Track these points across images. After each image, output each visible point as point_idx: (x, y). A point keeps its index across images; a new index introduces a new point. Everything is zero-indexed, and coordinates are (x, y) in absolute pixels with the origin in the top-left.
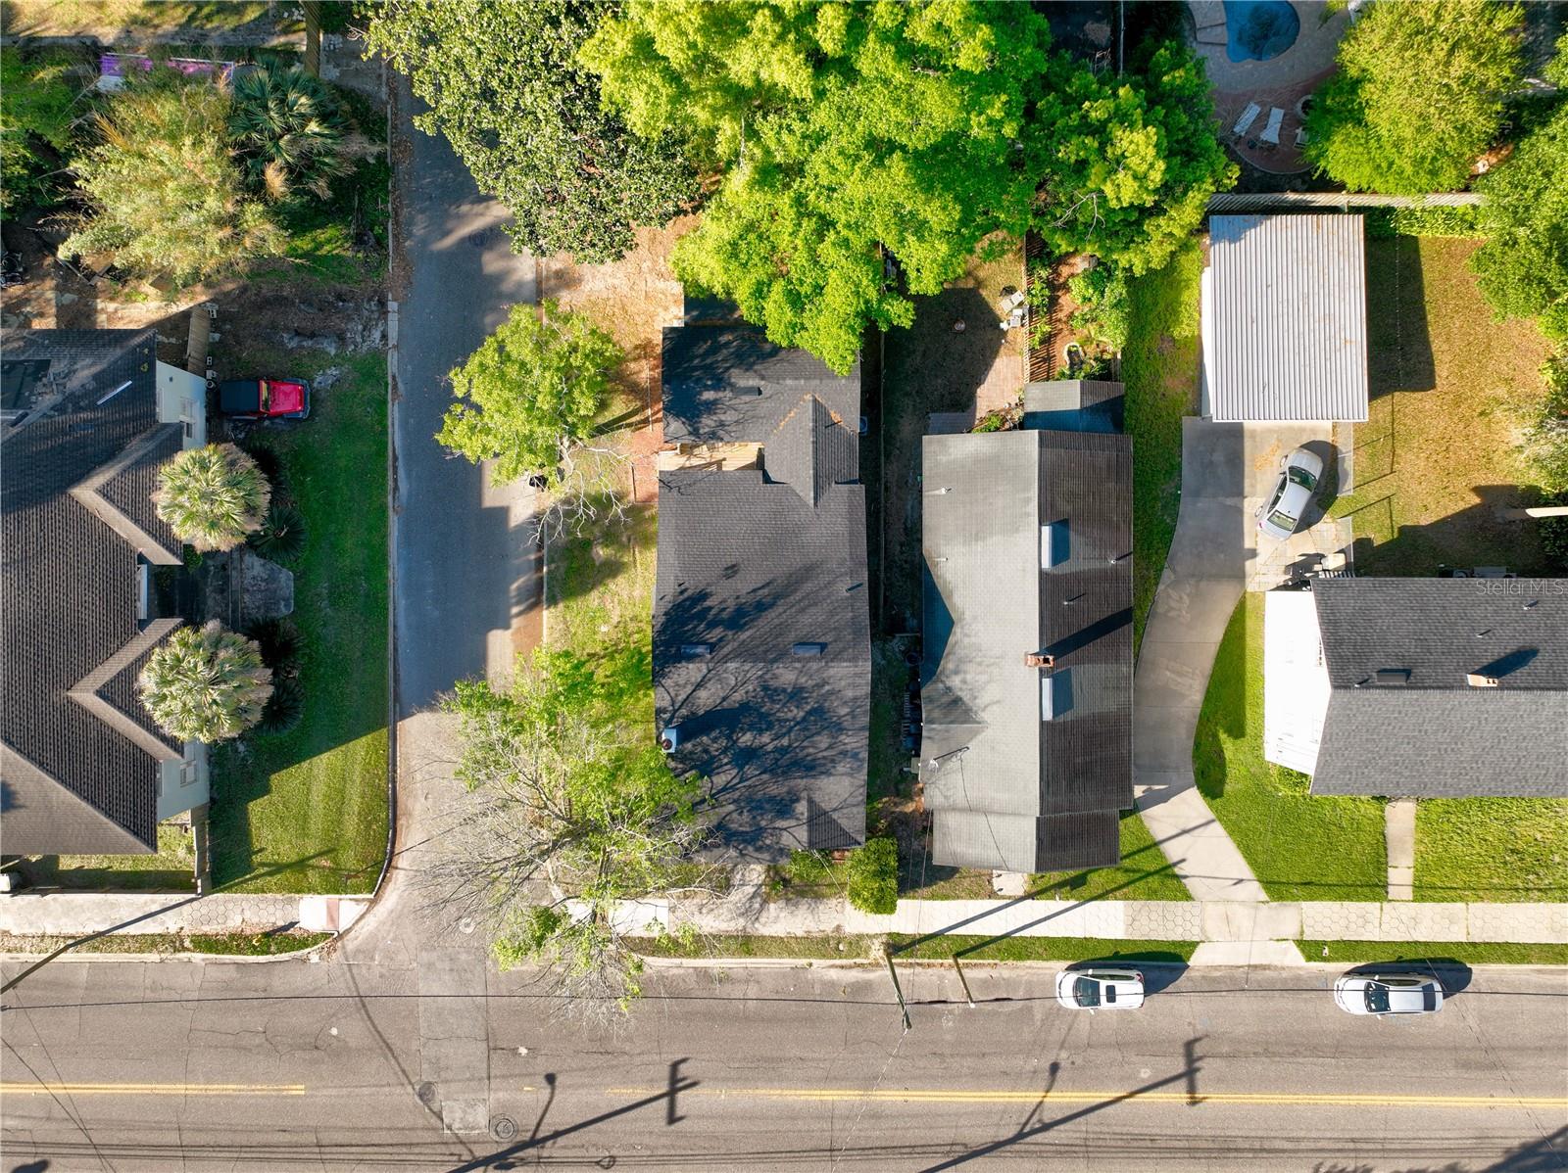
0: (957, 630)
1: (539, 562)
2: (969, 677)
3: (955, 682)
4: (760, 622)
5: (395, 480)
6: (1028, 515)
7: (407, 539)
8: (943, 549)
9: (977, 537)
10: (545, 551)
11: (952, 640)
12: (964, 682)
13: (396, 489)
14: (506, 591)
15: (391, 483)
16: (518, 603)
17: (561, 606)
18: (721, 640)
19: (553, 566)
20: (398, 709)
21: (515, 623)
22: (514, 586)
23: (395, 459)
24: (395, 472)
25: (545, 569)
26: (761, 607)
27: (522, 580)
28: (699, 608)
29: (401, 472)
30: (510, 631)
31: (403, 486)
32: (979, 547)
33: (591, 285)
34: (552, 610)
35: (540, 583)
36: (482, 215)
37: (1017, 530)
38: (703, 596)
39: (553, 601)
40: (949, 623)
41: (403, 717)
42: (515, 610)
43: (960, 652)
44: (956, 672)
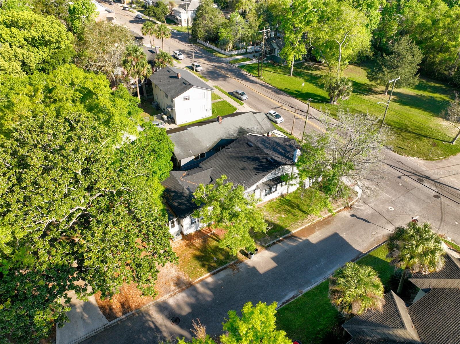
0: (223, 138)
1: (280, 241)
2: (232, 133)
3: (235, 135)
4: (252, 155)
5: (291, 299)
6: (187, 132)
7: (308, 282)
8: (205, 147)
9: (198, 141)
10: (275, 241)
11: (227, 138)
12: (234, 133)
13: (294, 297)
14: (297, 246)
15: (294, 299)
16: (297, 241)
17: (287, 228)
18: (263, 158)
19: (278, 236)
20: (361, 256)
21: (304, 238)
22: (294, 244)
23: (284, 303)
24: (289, 300)
25: (281, 238)
26: (248, 158)
27: (290, 243)
28: (259, 167)
29: (287, 298)
30: (308, 238)
31: (291, 295)
32: (200, 140)
33: (174, 273)
34: (290, 230)
35: (286, 238)
36: (165, 326)
37: (192, 133)
38: (255, 169)
39: (288, 232)
40: (222, 140)
41: (361, 253)
42: (300, 240)
43: (228, 136)
44: (233, 135)
